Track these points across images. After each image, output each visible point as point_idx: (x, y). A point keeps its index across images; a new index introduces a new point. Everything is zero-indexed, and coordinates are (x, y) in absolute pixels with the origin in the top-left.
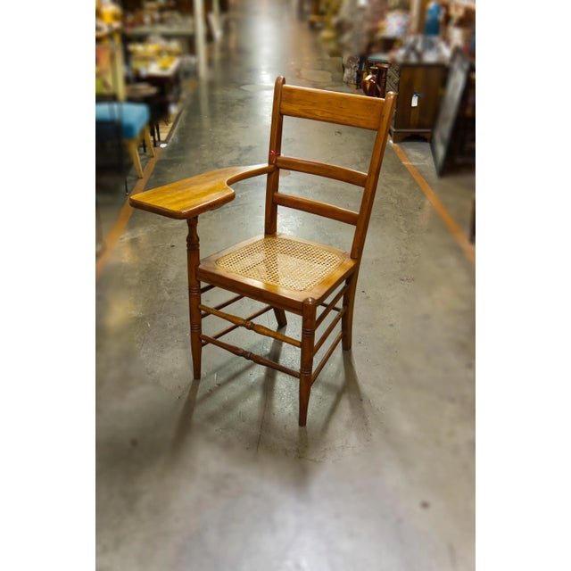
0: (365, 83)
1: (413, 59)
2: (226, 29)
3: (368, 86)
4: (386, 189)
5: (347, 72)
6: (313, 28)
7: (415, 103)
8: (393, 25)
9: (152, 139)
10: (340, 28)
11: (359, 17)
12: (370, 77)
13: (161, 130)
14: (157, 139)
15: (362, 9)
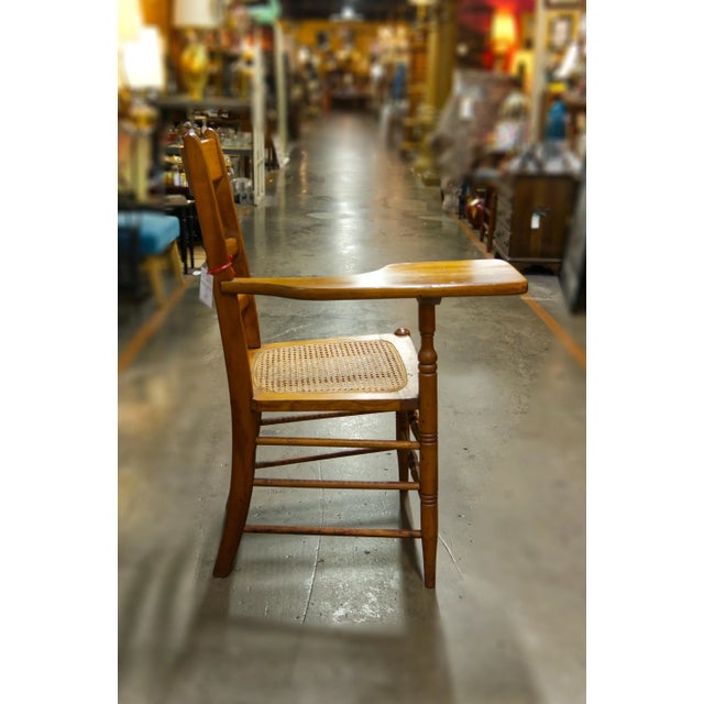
0: (470, 209)
1: (531, 168)
2: (295, 157)
3: (474, 213)
4: (498, 326)
5: (447, 199)
6: (405, 157)
7: (535, 223)
8: (504, 136)
9: (182, 265)
10: (438, 146)
11: (462, 132)
12: (475, 202)
13: (195, 257)
14: (189, 265)
15: (465, 123)
